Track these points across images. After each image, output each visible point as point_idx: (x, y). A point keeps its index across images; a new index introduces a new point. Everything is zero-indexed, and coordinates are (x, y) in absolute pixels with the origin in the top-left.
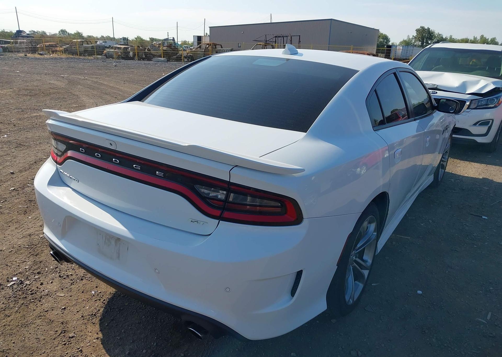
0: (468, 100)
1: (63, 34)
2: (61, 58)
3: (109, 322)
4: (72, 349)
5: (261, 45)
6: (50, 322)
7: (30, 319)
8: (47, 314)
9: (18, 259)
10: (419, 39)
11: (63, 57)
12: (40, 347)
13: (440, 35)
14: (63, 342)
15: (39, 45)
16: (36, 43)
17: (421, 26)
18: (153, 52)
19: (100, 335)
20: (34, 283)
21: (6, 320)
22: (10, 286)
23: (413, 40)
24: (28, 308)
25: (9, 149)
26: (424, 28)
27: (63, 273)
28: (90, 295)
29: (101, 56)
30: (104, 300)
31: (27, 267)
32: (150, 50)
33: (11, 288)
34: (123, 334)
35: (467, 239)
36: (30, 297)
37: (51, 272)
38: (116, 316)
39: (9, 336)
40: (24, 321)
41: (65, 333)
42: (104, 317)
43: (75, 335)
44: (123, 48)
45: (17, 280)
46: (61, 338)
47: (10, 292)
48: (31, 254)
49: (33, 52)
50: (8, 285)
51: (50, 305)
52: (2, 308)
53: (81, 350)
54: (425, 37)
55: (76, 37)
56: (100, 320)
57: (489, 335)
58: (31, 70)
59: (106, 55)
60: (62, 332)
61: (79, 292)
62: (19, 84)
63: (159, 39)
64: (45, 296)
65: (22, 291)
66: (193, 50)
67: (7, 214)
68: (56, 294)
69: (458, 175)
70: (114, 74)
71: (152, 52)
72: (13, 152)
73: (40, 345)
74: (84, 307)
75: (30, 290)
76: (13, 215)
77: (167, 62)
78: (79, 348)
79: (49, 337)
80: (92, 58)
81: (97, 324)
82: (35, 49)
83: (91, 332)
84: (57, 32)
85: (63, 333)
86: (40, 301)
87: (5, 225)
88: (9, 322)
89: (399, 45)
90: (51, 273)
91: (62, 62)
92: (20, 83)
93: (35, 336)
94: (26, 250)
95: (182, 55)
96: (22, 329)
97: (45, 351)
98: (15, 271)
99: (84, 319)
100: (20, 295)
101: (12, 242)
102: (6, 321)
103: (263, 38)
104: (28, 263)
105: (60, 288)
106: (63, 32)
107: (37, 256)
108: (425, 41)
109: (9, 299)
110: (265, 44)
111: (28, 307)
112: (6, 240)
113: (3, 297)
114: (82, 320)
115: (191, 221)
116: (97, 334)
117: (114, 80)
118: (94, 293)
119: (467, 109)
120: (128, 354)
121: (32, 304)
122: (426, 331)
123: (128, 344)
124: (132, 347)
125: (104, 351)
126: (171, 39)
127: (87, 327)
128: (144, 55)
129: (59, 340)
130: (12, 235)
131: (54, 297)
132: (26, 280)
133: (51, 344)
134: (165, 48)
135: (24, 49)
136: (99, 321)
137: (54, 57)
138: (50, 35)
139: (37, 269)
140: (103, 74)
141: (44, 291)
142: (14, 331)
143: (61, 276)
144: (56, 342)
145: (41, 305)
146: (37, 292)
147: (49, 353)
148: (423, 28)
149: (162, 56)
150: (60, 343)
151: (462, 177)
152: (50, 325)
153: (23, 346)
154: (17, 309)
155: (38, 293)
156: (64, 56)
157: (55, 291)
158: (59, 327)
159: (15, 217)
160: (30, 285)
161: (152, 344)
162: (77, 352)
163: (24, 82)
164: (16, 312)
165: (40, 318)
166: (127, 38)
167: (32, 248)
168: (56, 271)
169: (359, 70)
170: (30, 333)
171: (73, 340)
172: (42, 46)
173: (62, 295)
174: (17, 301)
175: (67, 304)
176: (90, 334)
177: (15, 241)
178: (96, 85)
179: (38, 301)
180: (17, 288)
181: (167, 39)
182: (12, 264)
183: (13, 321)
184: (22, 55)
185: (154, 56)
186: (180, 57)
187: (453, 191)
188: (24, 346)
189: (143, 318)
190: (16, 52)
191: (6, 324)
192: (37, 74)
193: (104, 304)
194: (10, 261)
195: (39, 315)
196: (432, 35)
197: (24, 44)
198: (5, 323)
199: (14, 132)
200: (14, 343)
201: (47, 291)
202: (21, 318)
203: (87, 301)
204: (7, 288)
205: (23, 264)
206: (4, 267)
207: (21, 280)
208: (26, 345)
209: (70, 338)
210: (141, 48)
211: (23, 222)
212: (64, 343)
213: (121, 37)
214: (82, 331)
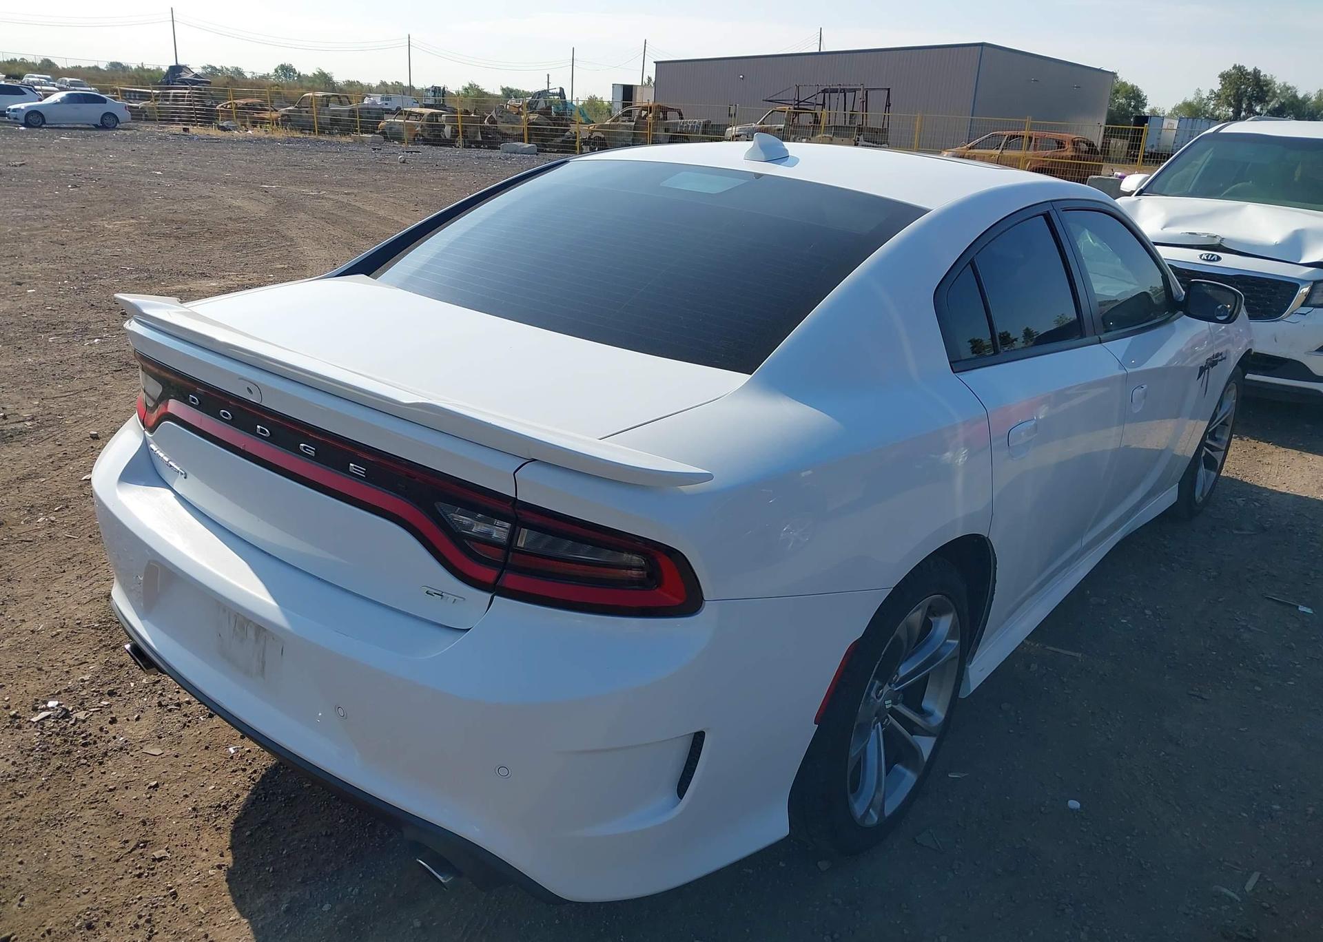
0: (1304, 281)
1: (285, 76)
2: (273, 140)
3: (256, 827)
4: (155, 888)
5: (785, 112)
6: (115, 817)
7: (69, 807)
8: (114, 796)
9: (70, 657)
10: (1228, 99)
11: (279, 137)
12: (81, 878)
13: (1288, 89)
14: (136, 868)
15: (220, 105)
16: (213, 98)
17: (1235, 65)
18: (504, 127)
19: (228, 860)
20: (95, 717)
21: (14, 806)
22: (38, 722)
23: (1212, 102)
24: (70, 780)
25: (98, 374)
26: (1244, 70)
27: (170, 696)
28: (222, 757)
29: (370, 136)
30: (255, 772)
31: (86, 677)
32: (494, 122)
33: (39, 726)
34: (285, 859)
35: (1239, 666)
36: (79, 751)
37: (141, 692)
38: (277, 813)
39: (13, 844)
40: (55, 812)
41: (144, 847)
42: (245, 814)
43: (168, 855)
44: (428, 116)
45: (56, 708)
46: (133, 860)
47: (35, 736)
48: (101, 645)
49: (205, 122)
50: (32, 720)
51: (124, 775)
52: (9, 776)
53: (175, 893)
54: (1246, 96)
55: (316, 85)
56: (236, 821)
57: (1239, 933)
58: (193, 170)
59: (383, 133)
60: (137, 846)
61: (198, 748)
62: (153, 205)
63: (526, 90)
64: (115, 751)
65: (62, 735)
66: (606, 123)
67: (64, 542)
68: (142, 748)
69: (1259, 487)
70: (395, 184)
71: (501, 126)
72: (107, 384)
73: (81, 872)
74: (203, 786)
75: (83, 735)
76: (79, 544)
77: (537, 155)
78: (171, 888)
79: (105, 854)
80: (349, 140)
81: (225, 830)
82: (212, 115)
83: (207, 850)
84: (272, 72)
85: (142, 847)
86: (101, 763)
87: (53, 568)
88: (20, 812)
89: (1171, 116)
90: (142, 694)
91: (272, 149)
92: (158, 204)
93: (74, 851)
94: (93, 634)
95: (576, 138)
96: (48, 831)
97: (89, 890)
98: (56, 685)
99: (196, 817)
100: (56, 746)
101: (63, 612)
102: (14, 809)
103: (791, 95)
104: (90, 668)
105: (154, 734)
106: (286, 70)
107: (117, 650)
108: (1244, 106)
109: (28, 753)
110: (795, 109)
111: (71, 776)
112: (50, 606)
113: (16, 748)
114: (192, 818)
115: (427, 592)
116: (222, 855)
117: (392, 200)
118: (233, 751)
119: (1303, 305)
120: (284, 912)
121: (81, 770)
122: (1067, 911)
123: (290, 887)
124: (298, 896)
125: (228, 899)
126: (554, 91)
127: (200, 837)
128: (479, 133)
129: (127, 865)
130: (67, 594)
131: (136, 754)
132: (79, 708)
133: (106, 872)
134: (533, 117)
135: (183, 113)
136: (232, 823)
137: (255, 137)
138: (252, 78)
139: (109, 684)
140: (368, 185)
141: (115, 738)
142: (28, 833)
143: (163, 703)
144: (120, 868)
145: (102, 773)
146: (98, 741)
147: (97, 894)
148: (1240, 70)
149: (526, 138)
150: (130, 871)
151: (1268, 495)
152: (113, 826)
153: (40, 873)
154: (43, 779)
155: (100, 744)
156: (280, 134)
157: (141, 742)
158: (133, 833)
159: (80, 550)
160: (84, 721)
161: (350, 890)
162: (165, 897)
163: (168, 201)
164: (40, 787)
165: (93, 806)
166: (442, 88)
167: (107, 630)
168: (154, 690)
169: (931, 208)
170: (63, 843)
171: (161, 866)
172: (229, 106)
173: (157, 751)
174: (47, 760)
175: (164, 776)
176: (205, 854)
177: (70, 609)
178: (343, 213)
179: (96, 762)
180: (53, 727)
181: (545, 91)
182: (53, 666)
183: (28, 809)
184: (177, 129)
185: (505, 137)
186: (570, 142)
187: (1236, 532)
188: (42, 872)
189: (342, 823)
190: (162, 120)
191: (12, 814)
192: (205, 181)
193: (252, 782)
194: (50, 660)
195: (92, 798)
196: (1264, 88)
197: (183, 101)
198: (9, 813)
199: (118, 332)
200: (21, 863)
201: (122, 738)
202: (48, 803)
203: (214, 772)
204: (31, 726)
205: (79, 669)
206: (33, 674)
207: (64, 709)
208: (49, 870)
209: (154, 860)
210: (473, 115)
211: (98, 562)
212: (138, 873)
213: (429, 86)
214: (185, 846)
